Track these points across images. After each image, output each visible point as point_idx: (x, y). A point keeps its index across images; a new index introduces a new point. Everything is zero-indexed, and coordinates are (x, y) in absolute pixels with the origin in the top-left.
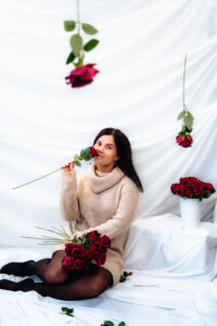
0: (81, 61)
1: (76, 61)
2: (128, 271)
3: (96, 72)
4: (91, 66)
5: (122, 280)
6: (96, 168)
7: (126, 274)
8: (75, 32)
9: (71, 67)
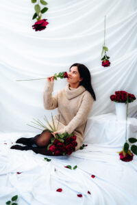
0: (40, 17)
1: (37, 17)
2: (85, 144)
3: (48, 23)
4: (45, 20)
5: (81, 148)
6: (70, 86)
7: (84, 146)
8: (36, 3)
9: (36, 20)
